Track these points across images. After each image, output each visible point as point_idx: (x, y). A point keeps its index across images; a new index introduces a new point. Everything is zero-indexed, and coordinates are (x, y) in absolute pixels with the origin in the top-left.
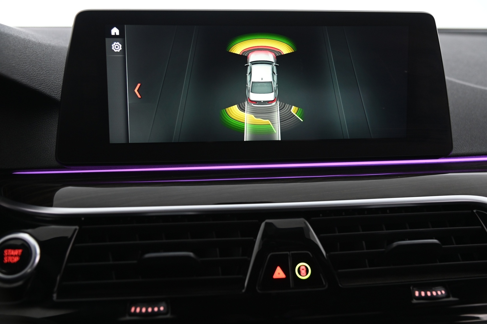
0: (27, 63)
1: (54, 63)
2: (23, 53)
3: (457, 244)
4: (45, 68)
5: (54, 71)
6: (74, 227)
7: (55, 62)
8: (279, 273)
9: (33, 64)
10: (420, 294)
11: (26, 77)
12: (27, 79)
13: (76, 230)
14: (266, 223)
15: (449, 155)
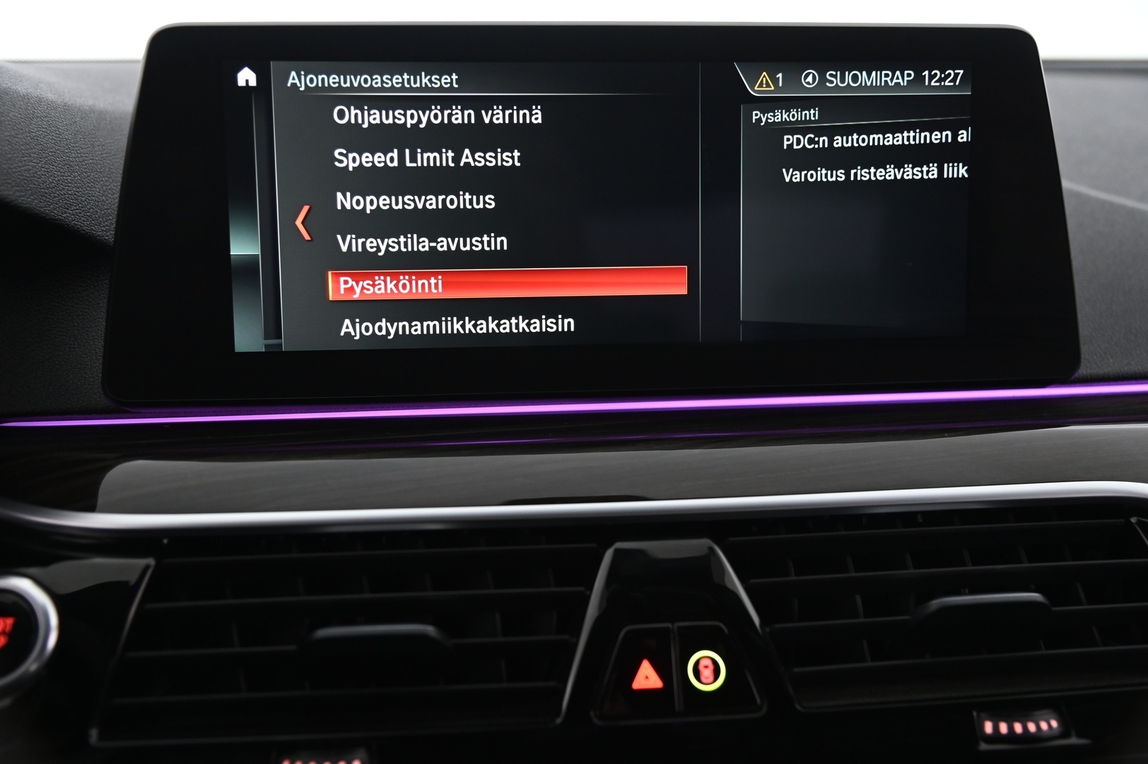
0: (32, 155)
1: (102, 154)
2: (22, 130)
3: (1090, 604)
4: (77, 167)
5: (100, 172)
6: (142, 562)
7: (104, 152)
8: (647, 677)
9: (47, 157)
10: (996, 728)
11: (28, 190)
12: (32, 195)
13: (147, 567)
14: (617, 551)
15: (1073, 378)
